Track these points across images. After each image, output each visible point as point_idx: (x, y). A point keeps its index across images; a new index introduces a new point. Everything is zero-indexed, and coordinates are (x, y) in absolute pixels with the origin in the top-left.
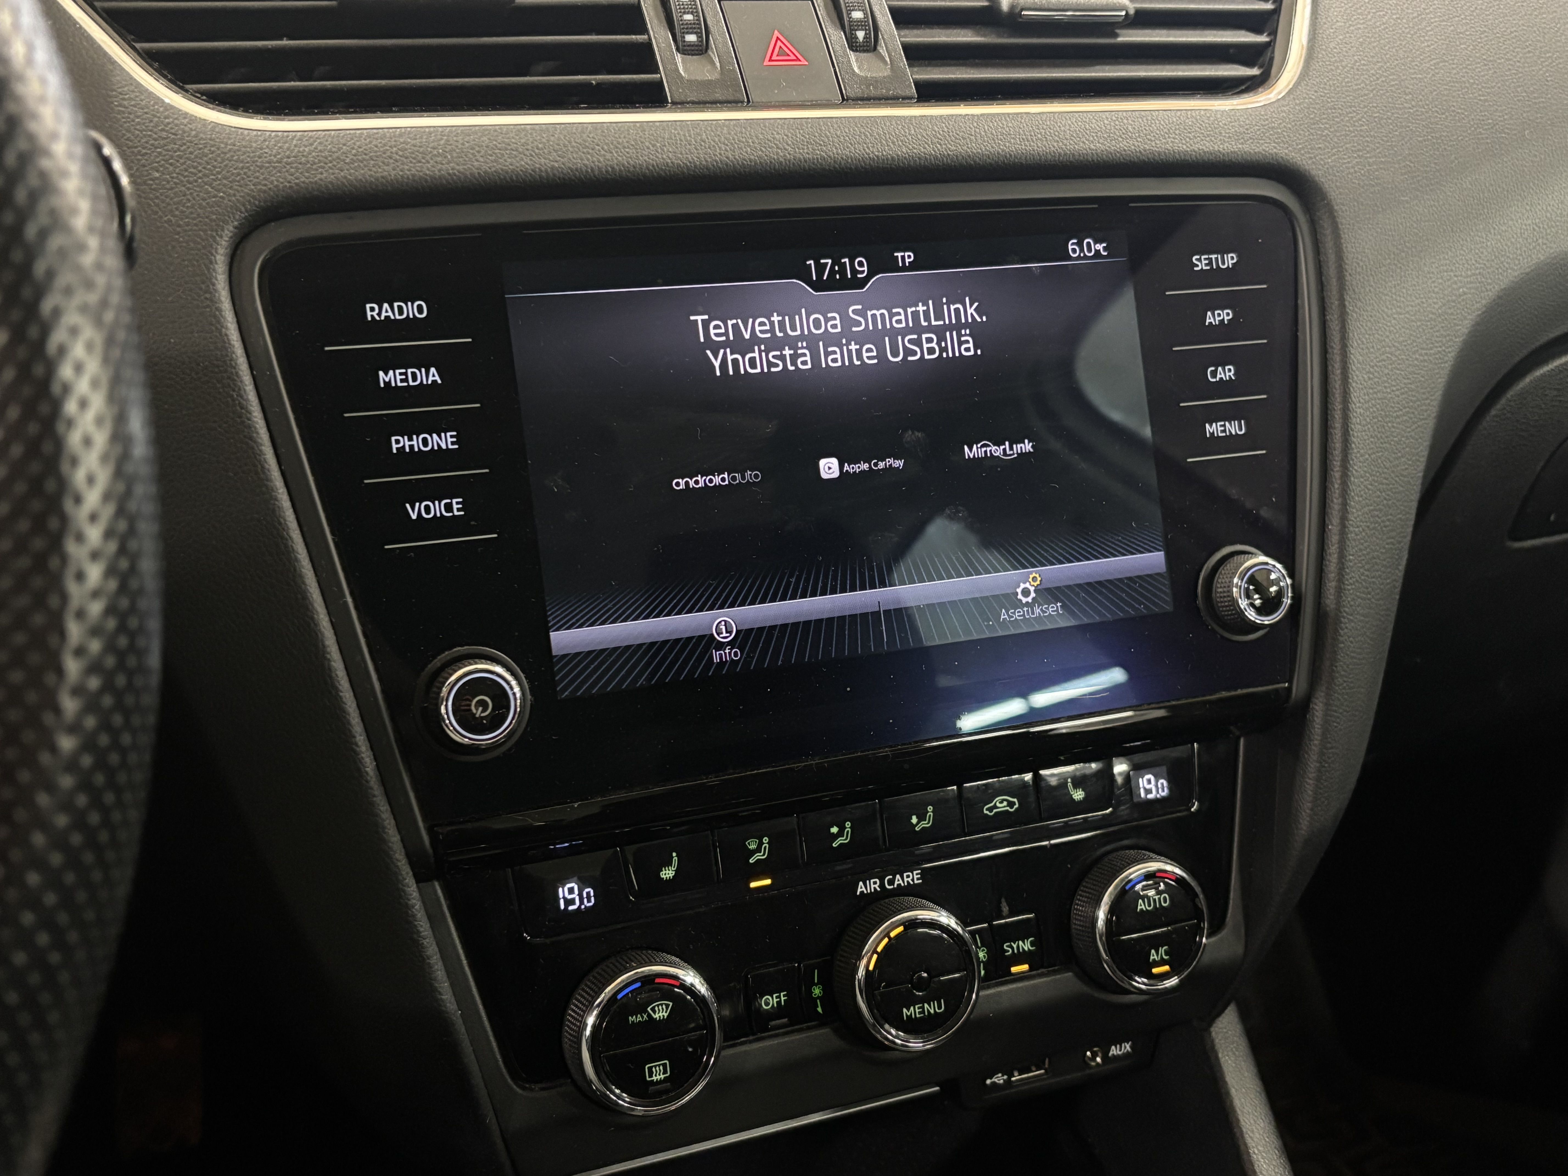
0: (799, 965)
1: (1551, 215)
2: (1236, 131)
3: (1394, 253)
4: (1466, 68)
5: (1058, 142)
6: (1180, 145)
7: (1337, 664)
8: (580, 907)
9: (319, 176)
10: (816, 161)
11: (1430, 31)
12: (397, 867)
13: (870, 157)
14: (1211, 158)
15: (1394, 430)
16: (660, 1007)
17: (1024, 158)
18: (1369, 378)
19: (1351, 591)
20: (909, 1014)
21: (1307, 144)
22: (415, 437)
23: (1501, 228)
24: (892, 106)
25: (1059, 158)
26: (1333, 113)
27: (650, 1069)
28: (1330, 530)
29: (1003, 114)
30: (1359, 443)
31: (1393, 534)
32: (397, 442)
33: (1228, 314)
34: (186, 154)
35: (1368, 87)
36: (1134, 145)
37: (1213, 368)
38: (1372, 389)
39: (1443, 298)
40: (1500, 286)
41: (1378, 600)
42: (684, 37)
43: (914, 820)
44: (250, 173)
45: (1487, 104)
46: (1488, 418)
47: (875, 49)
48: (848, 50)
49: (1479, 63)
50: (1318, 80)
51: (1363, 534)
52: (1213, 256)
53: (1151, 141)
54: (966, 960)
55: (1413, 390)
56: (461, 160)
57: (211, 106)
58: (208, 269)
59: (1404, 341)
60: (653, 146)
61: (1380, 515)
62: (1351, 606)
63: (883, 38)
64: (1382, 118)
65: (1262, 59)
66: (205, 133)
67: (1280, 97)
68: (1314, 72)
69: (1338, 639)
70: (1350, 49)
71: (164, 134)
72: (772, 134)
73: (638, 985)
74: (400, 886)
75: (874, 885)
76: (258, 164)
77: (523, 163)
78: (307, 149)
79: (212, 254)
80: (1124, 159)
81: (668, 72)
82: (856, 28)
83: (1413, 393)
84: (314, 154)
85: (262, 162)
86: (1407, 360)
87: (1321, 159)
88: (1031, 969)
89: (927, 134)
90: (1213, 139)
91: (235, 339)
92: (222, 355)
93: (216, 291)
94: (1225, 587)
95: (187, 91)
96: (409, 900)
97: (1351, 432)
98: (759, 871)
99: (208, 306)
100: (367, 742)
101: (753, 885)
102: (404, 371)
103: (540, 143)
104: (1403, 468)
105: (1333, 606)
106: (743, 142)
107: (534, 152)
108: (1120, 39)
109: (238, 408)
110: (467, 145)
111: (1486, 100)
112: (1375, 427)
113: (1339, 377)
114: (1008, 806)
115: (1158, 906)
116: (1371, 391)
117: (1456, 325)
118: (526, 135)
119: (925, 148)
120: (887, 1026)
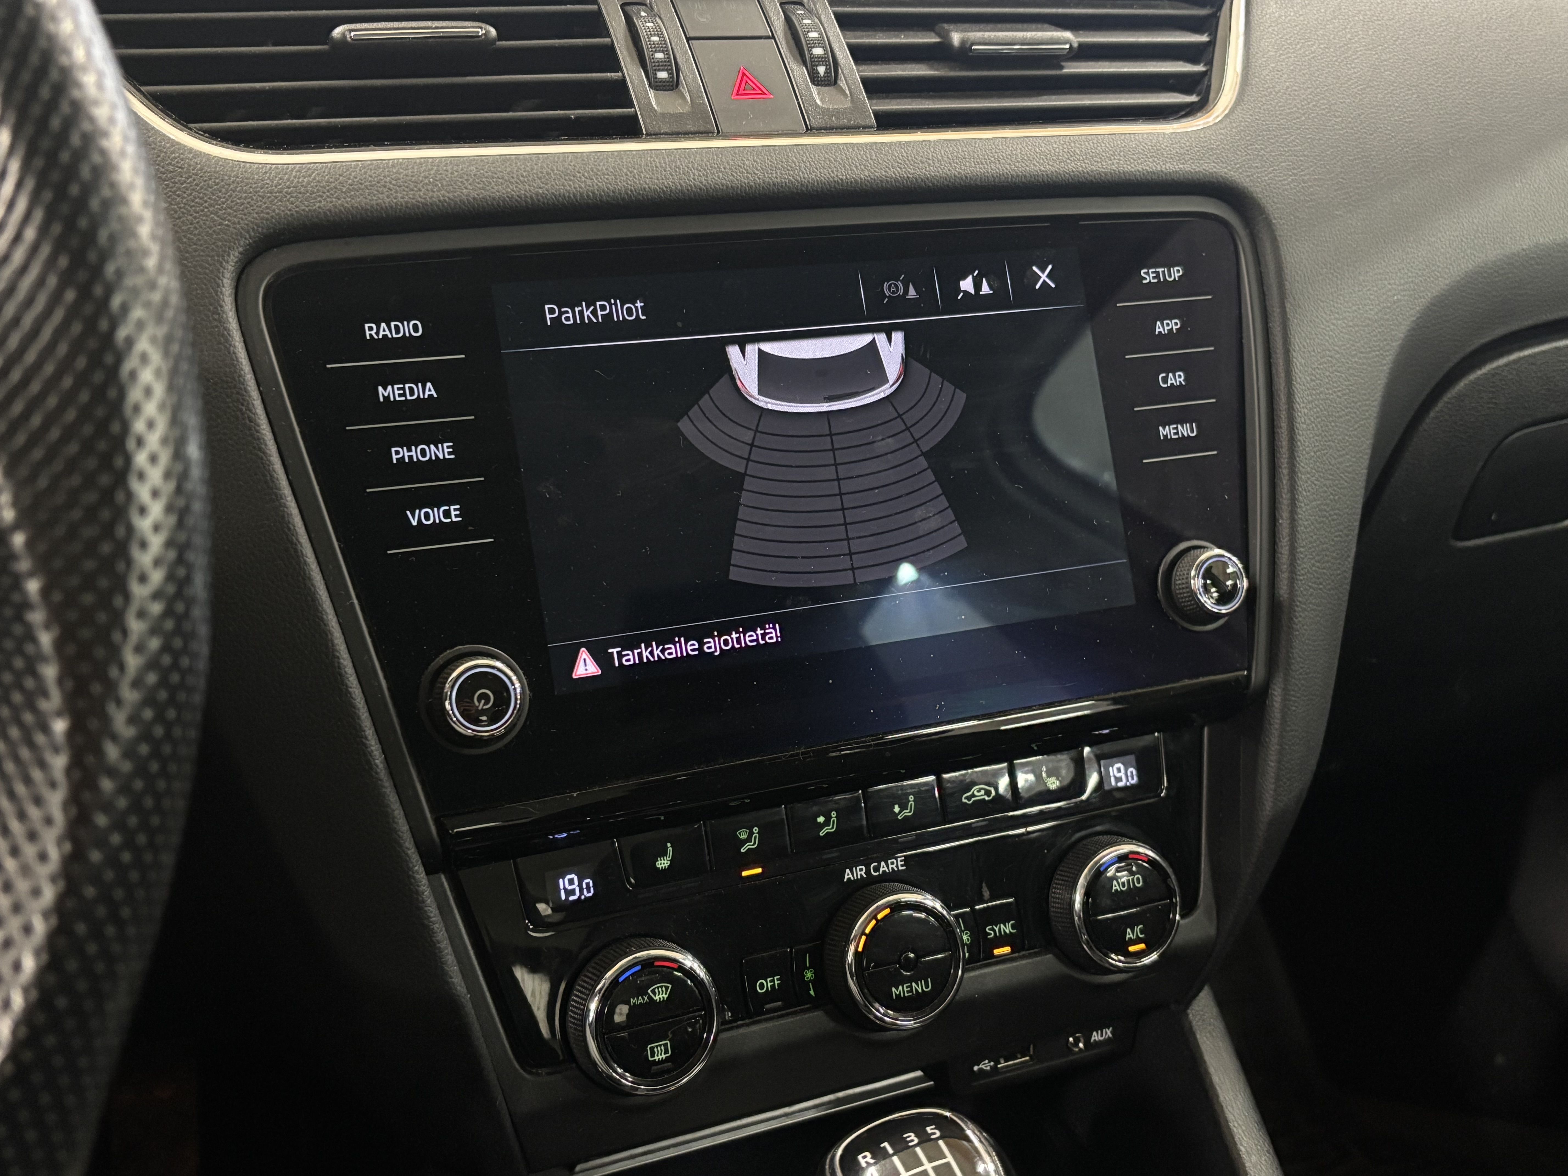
0: (791, 950)
1: (1477, 227)
2: (1177, 152)
3: (1330, 264)
4: (1391, 93)
5: (1010, 164)
6: (1125, 166)
7: (1294, 651)
8: (580, 897)
9: (318, 205)
10: (784, 185)
11: (1356, 59)
12: (407, 854)
13: (835, 181)
14: (1154, 177)
15: (1336, 429)
16: (660, 989)
17: (978, 180)
18: (1312, 380)
19: (1303, 582)
20: (898, 993)
21: (1244, 163)
22: (413, 448)
23: (1430, 239)
24: (854, 134)
25: (1012, 179)
26: (1267, 134)
27: (652, 1049)
28: (1281, 524)
29: (959, 140)
30: (1304, 441)
31: (1341, 527)
32: (397, 453)
33: (1176, 324)
34: (191, 186)
35: (1300, 111)
36: (1082, 166)
37: (1164, 375)
38: (1315, 390)
39: (1379, 305)
40: (1432, 293)
41: (1329, 590)
42: (656, 74)
43: (897, 809)
44: (252, 203)
45: (1412, 125)
46: (1427, 420)
47: (835, 83)
48: (810, 84)
49: (1403, 88)
50: (1252, 105)
51: (1312, 527)
52: (1160, 270)
53: (1098, 162)
54: (951, 942)
55: (1354, 392)
56: (451, 187)
57: (215, 142)
58: (216, 292)
59: (1343, 345)
60: (631, 172)
61: (1328, 509)
62: (1304, 595)
63: (843, 72)
64: (1315, 139)
65: (1199, 88)
66: (209, 166)
67: (1217, 121)
68: (1249, 98)
69: (1293, 628)
70: (1281, 76)
71: (171, 168)
72: (742, 160)
73: (638, 968)
74: (411, 873)
75: (860, 872)
76: (260, 194)
77: (509, 190)
78: (306, 180)
79: (219, 278)
80: (1072, 179)
81: (642, 106)
82: (817, 63)
83: (1354, 394)
84: (312, 184)
85: (264, 192)
86: (1348, 363)
87: (1258, 177)
88: (1013, 952)
89: (888, 159)
90: (1156, 159)
91: (243, 357)
92: (231, 371)
93: (224, 312)
94: (1183, 579)
95: (191, 129)
96: (419, 886)
97: (1297, 431)
98: (750, 860)
99: (217, 327)
100: (375, 736)
101: (745, 873)
102: (401, 386)
103: (524, 171)
104: (1348, 464)
105: (1286, 596)
106: (715, 168)
107: (519, 179)
108: (1065, 71)
109: (247, 421)
110: (456, 174)
111: (1411, 122)
112: (1319, 427)
113: (1284, 379)
114: (985, 794)
115: (1132, 886)
116: (1314, 392)
117: (1393, 330)
118: (511, 165)
119: (886, 172)
120: (877, 1005)
